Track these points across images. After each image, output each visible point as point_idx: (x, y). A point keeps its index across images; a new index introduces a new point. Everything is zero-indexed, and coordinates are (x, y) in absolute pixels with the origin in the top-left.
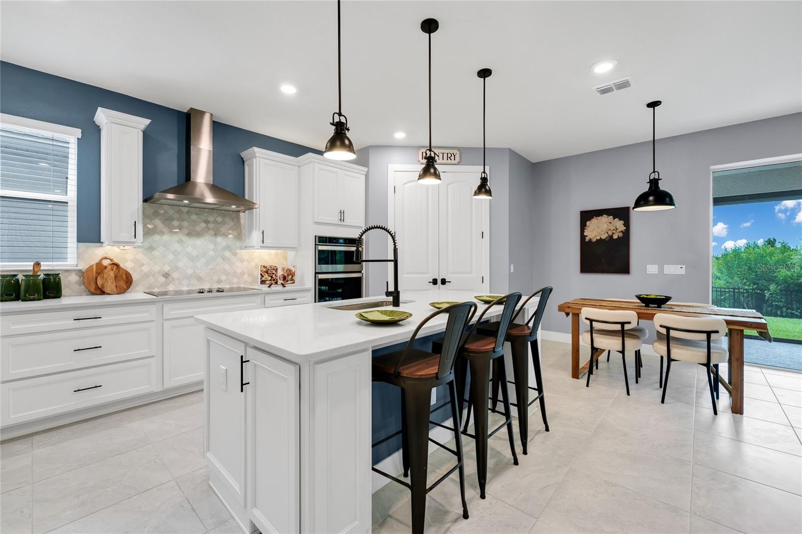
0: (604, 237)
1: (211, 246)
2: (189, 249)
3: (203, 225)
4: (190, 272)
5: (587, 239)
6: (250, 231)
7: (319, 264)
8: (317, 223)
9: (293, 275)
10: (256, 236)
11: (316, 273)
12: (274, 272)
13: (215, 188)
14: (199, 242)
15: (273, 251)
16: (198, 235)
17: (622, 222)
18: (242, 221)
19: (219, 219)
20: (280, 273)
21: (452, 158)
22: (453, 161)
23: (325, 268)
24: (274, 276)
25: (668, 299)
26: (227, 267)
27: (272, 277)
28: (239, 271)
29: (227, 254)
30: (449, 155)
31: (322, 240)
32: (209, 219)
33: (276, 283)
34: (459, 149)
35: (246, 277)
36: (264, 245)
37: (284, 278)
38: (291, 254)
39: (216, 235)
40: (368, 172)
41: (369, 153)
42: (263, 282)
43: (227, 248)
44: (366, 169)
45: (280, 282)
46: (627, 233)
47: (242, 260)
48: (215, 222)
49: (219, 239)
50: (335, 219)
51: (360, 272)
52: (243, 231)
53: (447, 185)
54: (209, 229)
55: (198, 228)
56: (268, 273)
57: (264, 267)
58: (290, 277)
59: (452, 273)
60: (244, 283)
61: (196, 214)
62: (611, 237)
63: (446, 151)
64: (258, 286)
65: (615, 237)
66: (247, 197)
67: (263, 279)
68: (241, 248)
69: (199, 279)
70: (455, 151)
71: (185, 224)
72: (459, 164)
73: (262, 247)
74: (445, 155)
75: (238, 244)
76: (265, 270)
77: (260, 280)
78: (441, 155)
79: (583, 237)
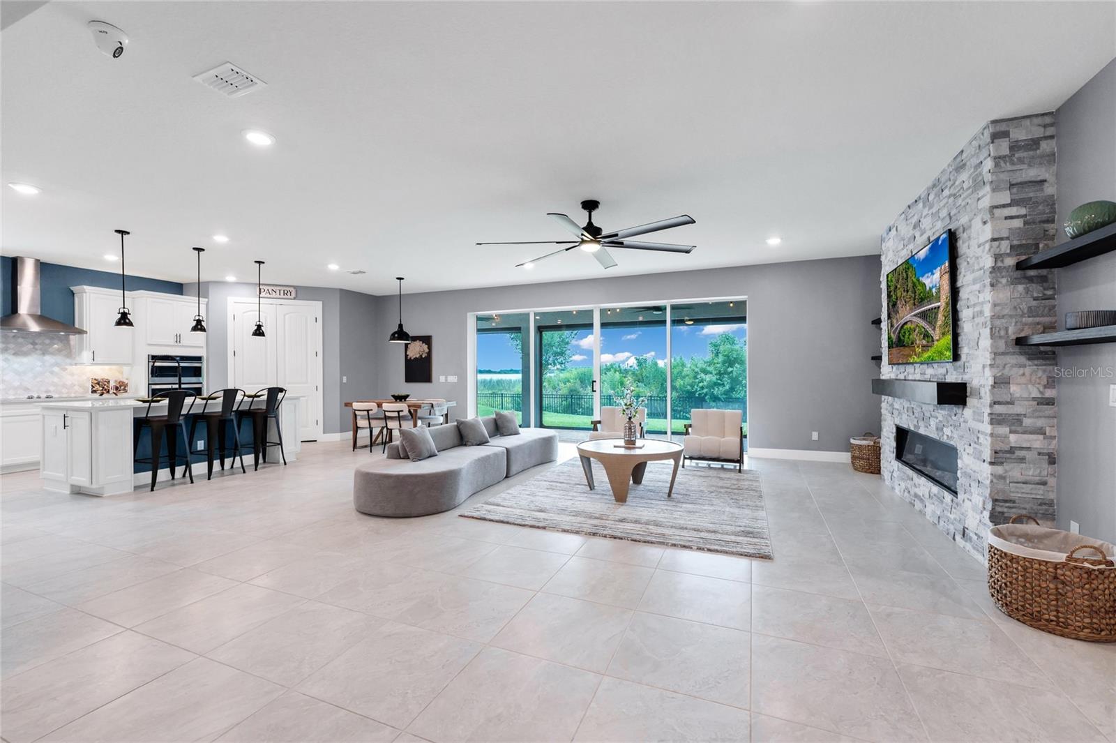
0: (418, 356)
1: (39, 363)
2: (16, 366)
3: (30, 346)
4: (17, 384)
5: (409, 358)
6: (81, 350)
7: (152, 376)
8: (149, 345)
9: (126, 386)
10: (86, 356)
11: (149, 384)
12: (106, 383)
13: (41, 319)
14: (25, 360)
15: (107, 367)
16: (25, 354)
17: (427, 346)
18: (72, 343)
19: (47, 341)
20: (112, 384)
21: (289, 294)
22: (289, 296)
23: (157, 380)
24: (105, 387)
25: (407, 396)
26: (56, 380)
27: (103, 388)
28: (69, 383)
29: (56, 369)
30: (286, 292)
31: (155, 358)
32: (36, 341)
33: (108, 392)
34: (294, 287)
35: (76, 388)
36: (95, 362)
37: (117, 388)
38: (126, 369)
39: (44, 354)
40: (208, 302)
41: (208, 288)
42: (93, 392)
43: (57, 364)
44: (207, 300)
45: (111, 391)
46: (429, 354)
47: (72, 374)
48: (43, 344)
49: (47, 358)
50: (172, 341)
51: (201, 383)
52: (74, 350)
53: (284, 315)
54: (36, 349)
55: (25, 349)
56: (99, 384)
57: (95, 379)
58: (122, 388)
59: (289, 383)
60: (75, 393)
61: (23, 338)
62: (421, 356)
63: (284, 288)
64: (90, 395)
65: (423, 357)
66: (77, 325)
67: (94, 389)
68: (71, 365)
69: (27, 389)
70: (291, 289)
71: (11, 346)
72: (294, 299)
73: (92, 364)
74: (282, 292)
75: (68, 361)
76: (96, 382)
77: (90, 390)
78: (278, 292)
79: (406, 356)
